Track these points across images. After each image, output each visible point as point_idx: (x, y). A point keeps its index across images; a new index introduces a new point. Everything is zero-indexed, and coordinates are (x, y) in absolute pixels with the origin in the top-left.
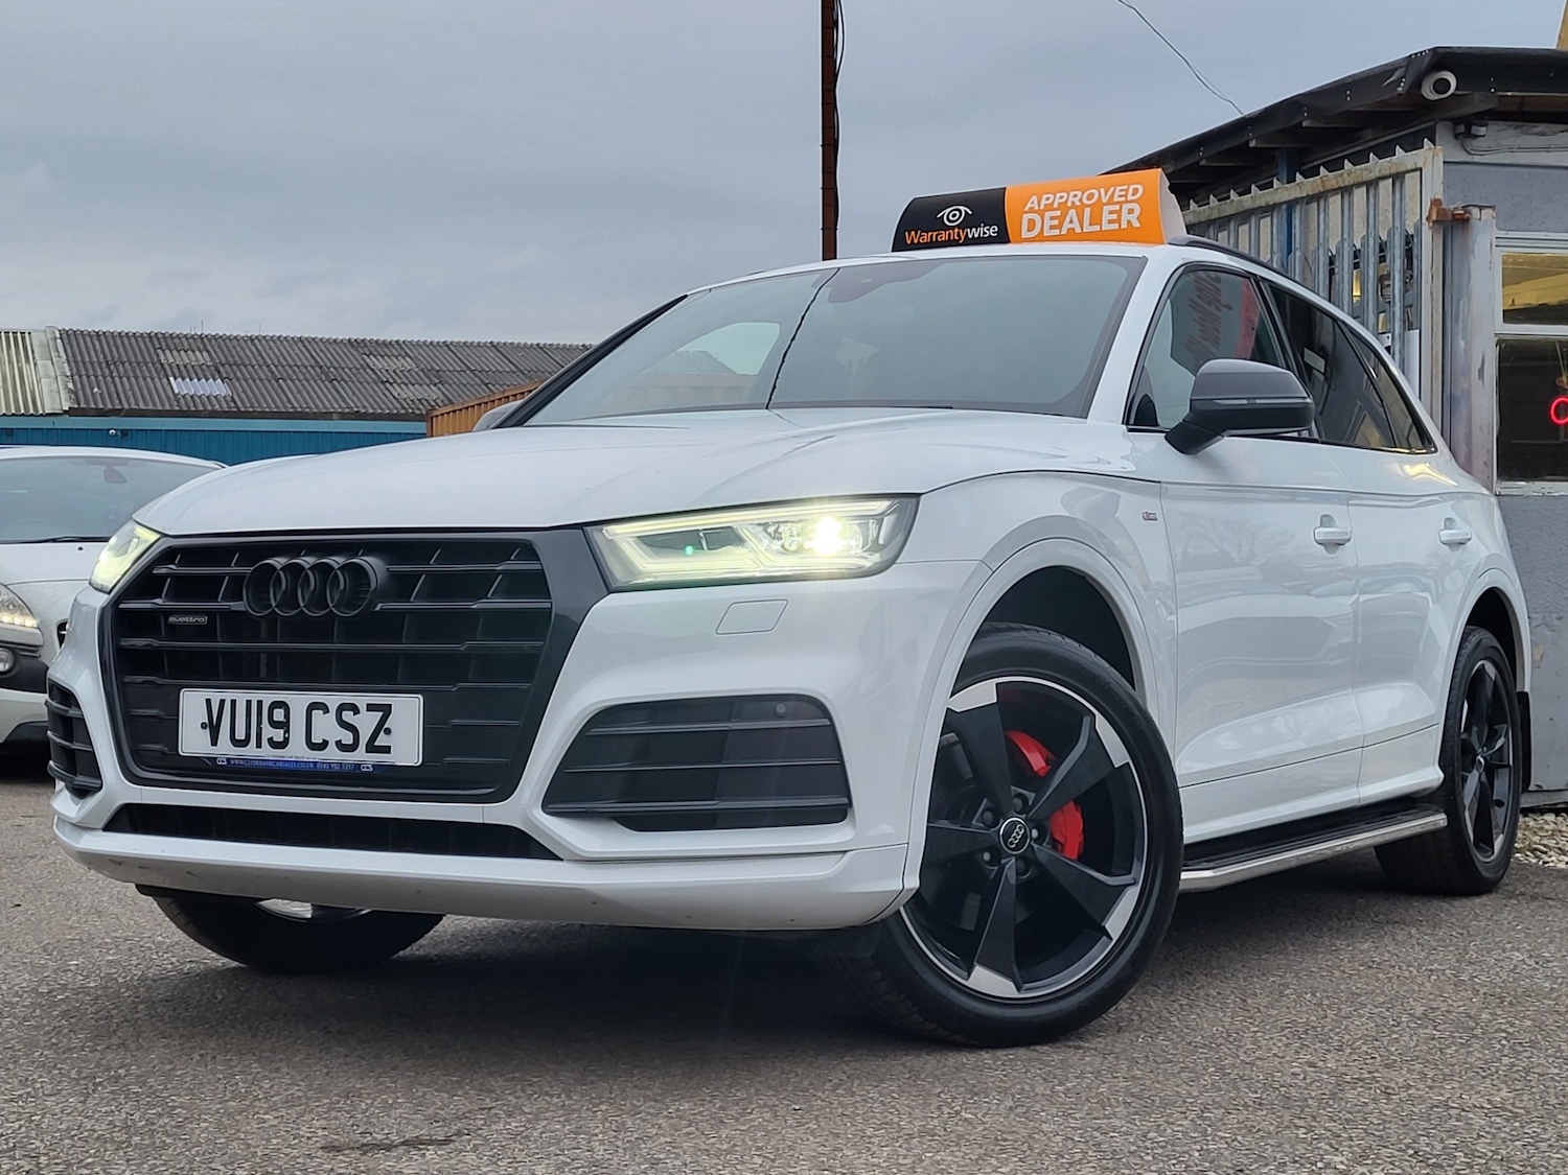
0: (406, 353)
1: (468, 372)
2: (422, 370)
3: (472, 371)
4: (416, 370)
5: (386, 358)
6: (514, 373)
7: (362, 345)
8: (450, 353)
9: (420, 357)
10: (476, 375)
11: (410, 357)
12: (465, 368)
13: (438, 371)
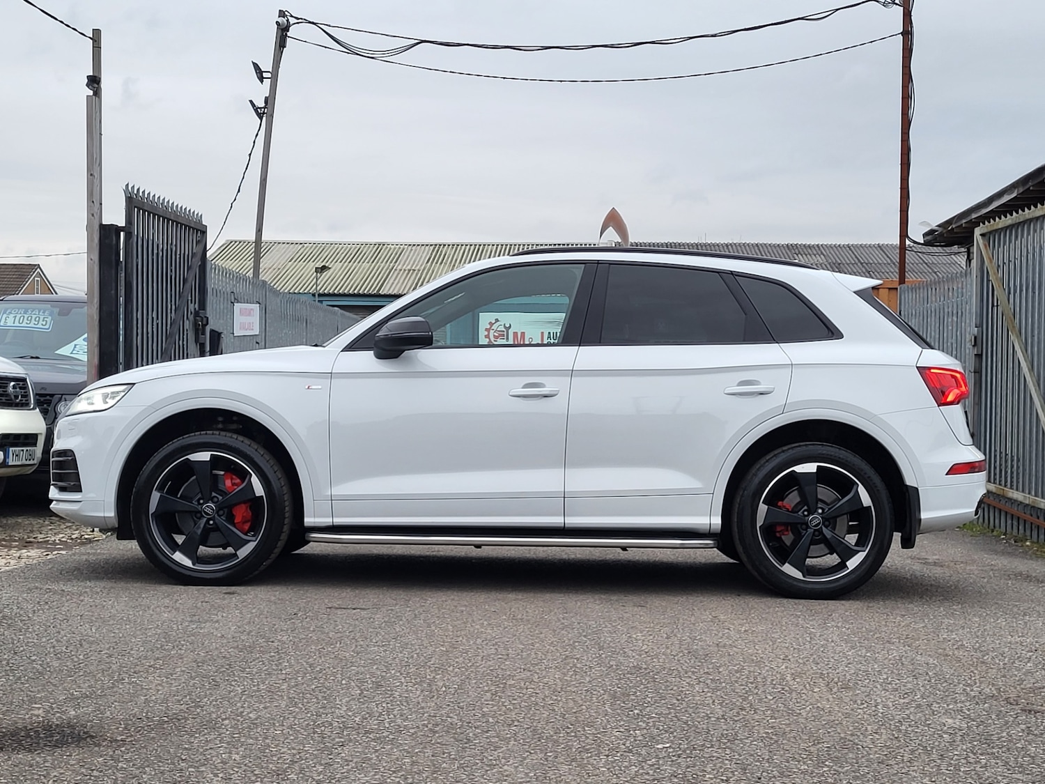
0: (822, 253)
1: (859, 264)
2: (830, 264)
3: (862, 264)
4: (826, 263)
5: (808, 256)
6: (889, 264)
7: (795, 248)
8: (850, 252)
9: (830, 255)
10: (863, 266)
11: (824, 255)
12: (857, 261)
13: (839, 264)
